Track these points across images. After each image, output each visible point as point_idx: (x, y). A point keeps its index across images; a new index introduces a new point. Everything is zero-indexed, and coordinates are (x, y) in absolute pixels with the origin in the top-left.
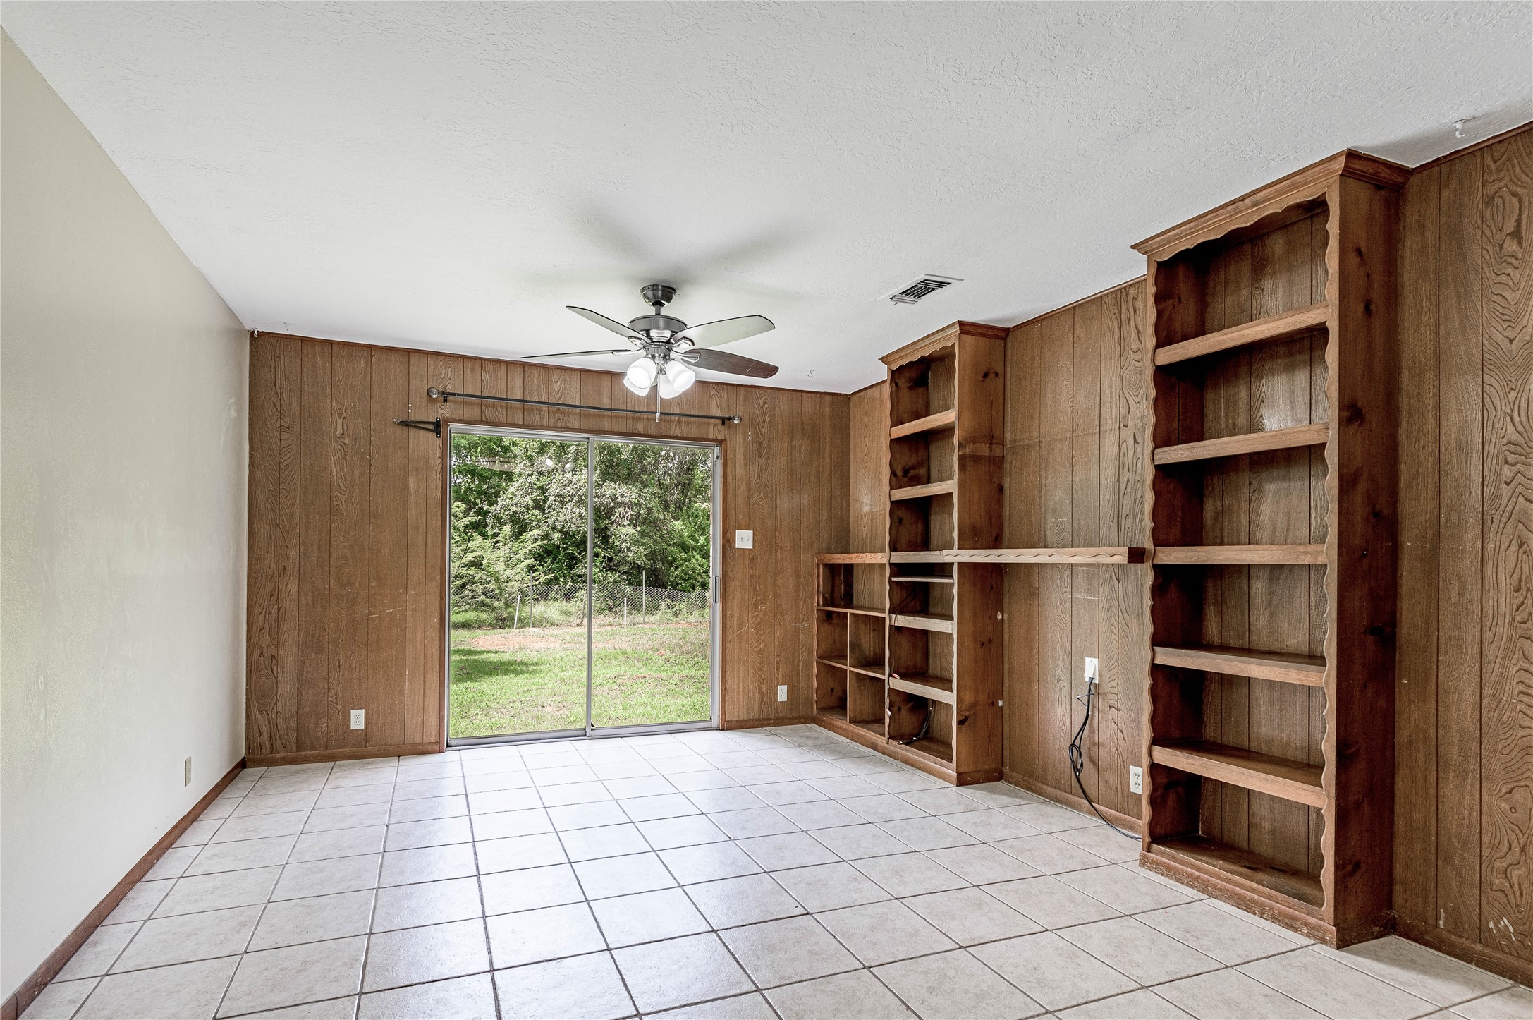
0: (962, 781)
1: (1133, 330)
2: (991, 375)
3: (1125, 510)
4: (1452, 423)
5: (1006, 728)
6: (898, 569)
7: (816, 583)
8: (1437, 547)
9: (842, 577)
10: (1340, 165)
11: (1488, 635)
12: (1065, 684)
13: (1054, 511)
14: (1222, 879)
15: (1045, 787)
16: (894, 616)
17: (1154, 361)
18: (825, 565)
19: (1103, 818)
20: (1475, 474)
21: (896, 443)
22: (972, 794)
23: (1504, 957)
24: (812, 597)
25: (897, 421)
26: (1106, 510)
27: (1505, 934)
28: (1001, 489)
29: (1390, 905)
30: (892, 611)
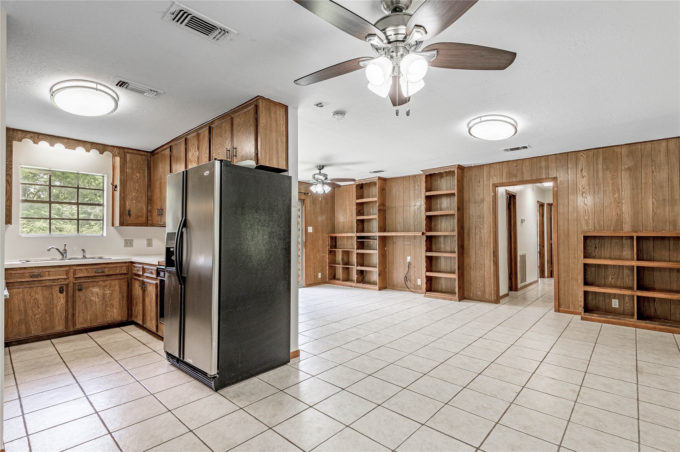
0: (380, 289)
1: (417, 185)
2: (384, 189)
3: (416, 224)
4: (471, 211)
5: (387, 276)
6: (359, 238)
7: (328, 242)
8: (469, 232)
9: (334, 240)
10: (457, 166)
11: (476, 246)
12: (402, 263)
13: (399, 223)
14: (439, 295)
15: (398, 288)
16: (358, 250)
17: (425, 194)
18: (330, 237)
19: (412, 292)
20: (474, 220)
21: (357, 204)
22: (383, 292)
23: (480, 298)
24: (326, 247)
25: (357, 199)
26: (412, 224)
27: (479, 295)
28: (385, 217)
29: (464, 295)
30: (357, 249)
